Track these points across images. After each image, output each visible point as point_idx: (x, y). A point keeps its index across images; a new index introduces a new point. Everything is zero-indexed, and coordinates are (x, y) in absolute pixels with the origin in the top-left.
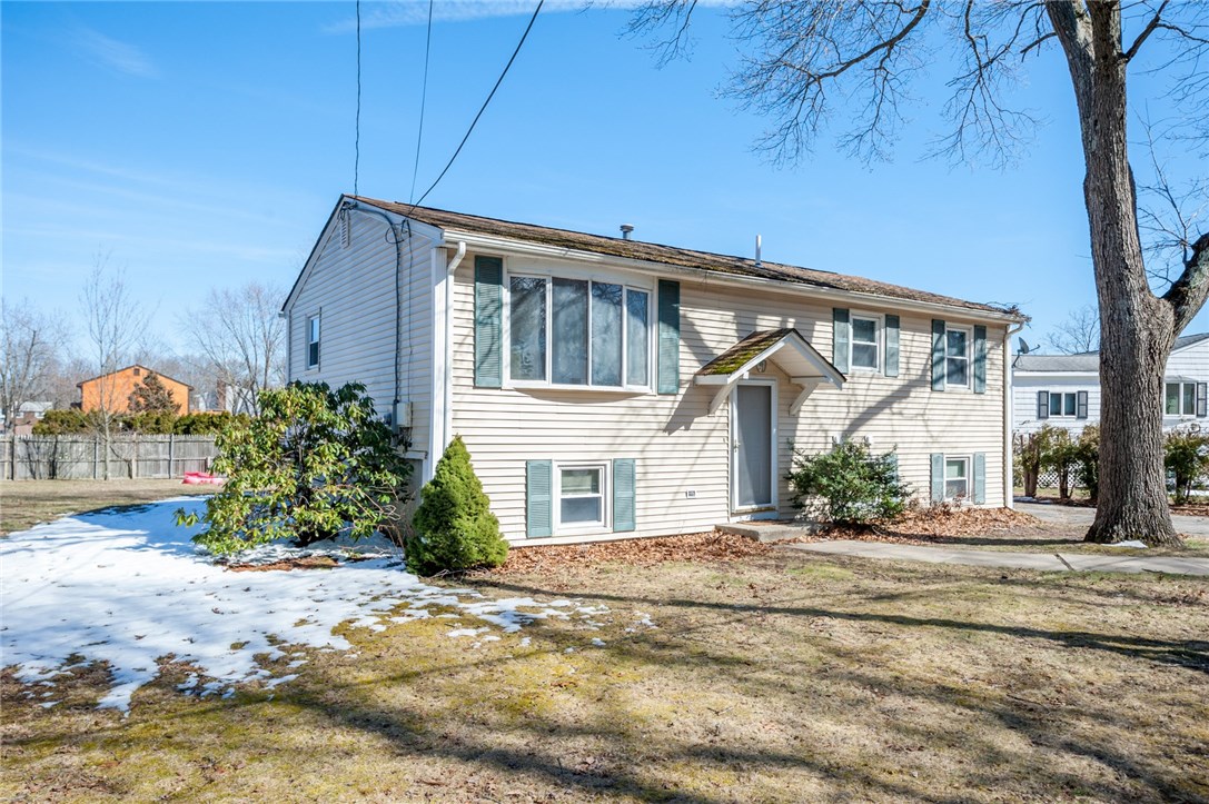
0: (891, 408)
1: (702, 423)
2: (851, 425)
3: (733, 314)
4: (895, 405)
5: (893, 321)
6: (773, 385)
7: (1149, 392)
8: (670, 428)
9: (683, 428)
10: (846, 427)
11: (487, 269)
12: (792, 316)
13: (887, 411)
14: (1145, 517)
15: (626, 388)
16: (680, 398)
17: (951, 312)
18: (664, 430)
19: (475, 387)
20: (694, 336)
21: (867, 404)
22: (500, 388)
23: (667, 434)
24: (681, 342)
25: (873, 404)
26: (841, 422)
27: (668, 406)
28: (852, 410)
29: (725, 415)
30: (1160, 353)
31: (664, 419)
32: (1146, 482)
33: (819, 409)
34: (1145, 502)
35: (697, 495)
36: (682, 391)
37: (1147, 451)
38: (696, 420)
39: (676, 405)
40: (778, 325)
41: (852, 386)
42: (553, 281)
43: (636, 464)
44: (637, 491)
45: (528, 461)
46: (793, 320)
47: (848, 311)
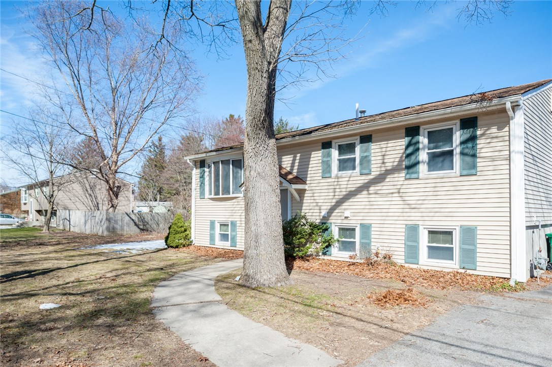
0: (368, 191)
2: (337, 202)
4: (371, 188)
5: (366, 139)
10: (333, 204)
11: (202, 164)
13: (365, 192)
15: (231, 195)
17: (424, 117)
19: (200, 199)
21: (348, 190)
22: (205, 198)
25: (353, 189)
26: (330, 201)
28: (337, 194)
33: (315, 195)
40: (292, 159)
41: (336, 183)
42: (214, 163)
43: (238, 222)
44: (238, 233)
45: (211, 220)
46: (299, 155)
47: (331, 142)
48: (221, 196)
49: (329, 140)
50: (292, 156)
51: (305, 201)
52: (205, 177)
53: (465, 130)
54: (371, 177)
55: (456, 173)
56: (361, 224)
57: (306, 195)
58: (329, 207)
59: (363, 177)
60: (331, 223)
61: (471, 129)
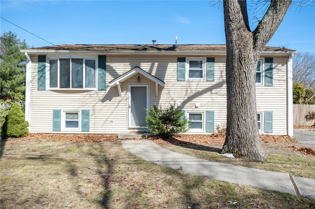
0: (211, 91)
1: (116, 99)
3: (129, 63)
4: (214, 90)
5: (211, 60)
6: (147, 86)
7: (240, 80)
8: (103, 100)
9: (108, 100)
11: (42, 58)
12: (157, 62)
14: (237, 142)
15: (84, 88)
16: (107, 91)
18: (101, 101)
19: (38, 90)
20: (114, 72)
22: (45, 90)
23: (102, 102)
24: (107, 74)
27: (102, 94)
29: (126, 96)
30: (245, 60)
31: (101, 98)
32: (238, 125)
34: (237, 135)
35: (114, 122)
36: (108, 89)
37: (239, 110)
38: (114, 98)
39: (106, 93)
40: (150, 65)
41: (188, 85)
42: (60, 59)
43: (90, 111)
44: (90, 120)
45: (54, 110)
46: (157, 63)
47: (185, 58)
48: (71, 89)
49: (184, 57)
50: (151, 63)
51: (162, 96)
52: (46, 71)
53: (268, 63)
54: (214, 83)
55: (262, 84)
56: (207, 111)
57: (163, 92)
58: (183, 101)
59: (209, 83)
60: (185, 111)
61: (270, 64)
